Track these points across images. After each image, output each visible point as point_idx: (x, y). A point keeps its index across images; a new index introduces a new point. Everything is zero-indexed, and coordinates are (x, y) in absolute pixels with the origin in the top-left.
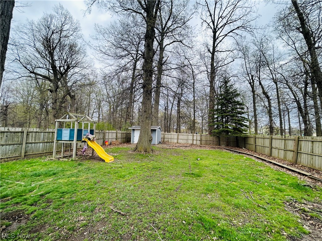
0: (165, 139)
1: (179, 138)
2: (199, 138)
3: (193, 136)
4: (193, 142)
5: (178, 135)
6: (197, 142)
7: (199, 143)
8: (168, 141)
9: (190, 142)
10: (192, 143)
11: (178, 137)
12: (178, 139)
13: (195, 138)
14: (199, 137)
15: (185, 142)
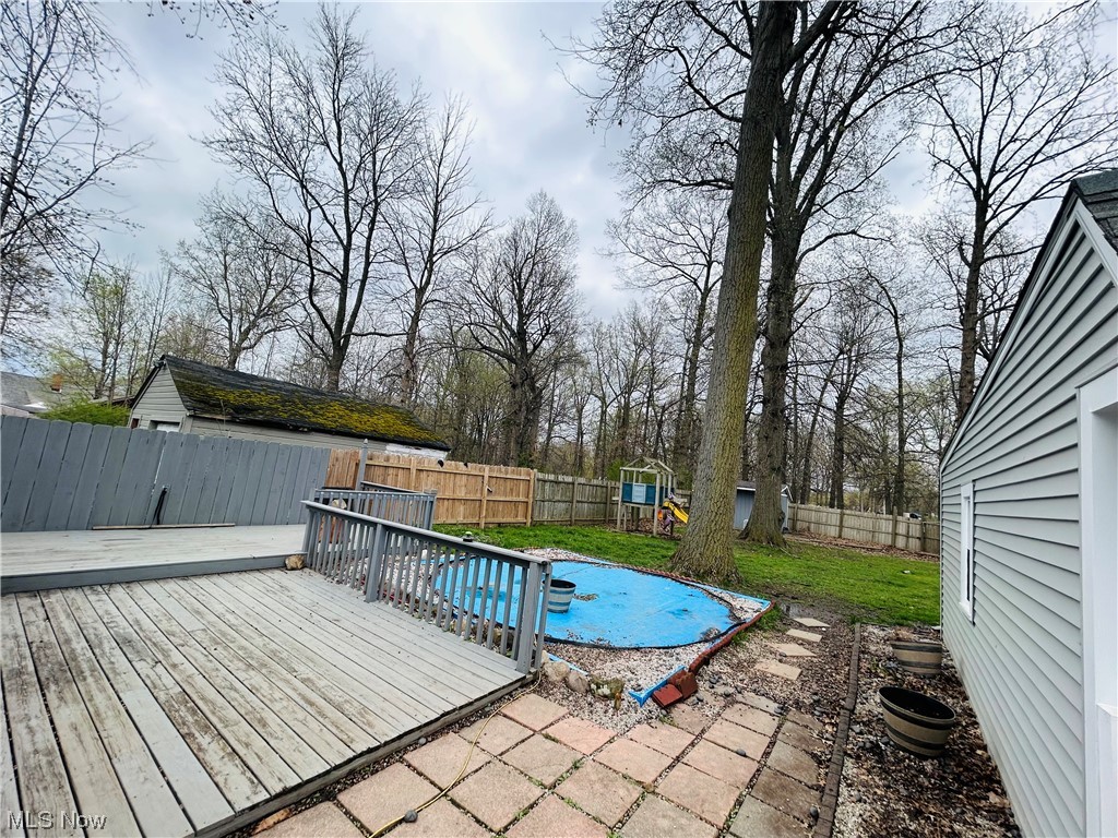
0: (799, 523)
1: (845, 524)
2: (915, 530)
3: (896, 522)
4: (894, 540)
5: (842, 515)
6: (907, 541)
7: (914, 544)
8: (809, 528)
9: (886, 540)
10: (890, 543)
11: (841, 521)
12: (841, 526)
13: (902, 529)
14: (918, 527)
15: (867, 536)
